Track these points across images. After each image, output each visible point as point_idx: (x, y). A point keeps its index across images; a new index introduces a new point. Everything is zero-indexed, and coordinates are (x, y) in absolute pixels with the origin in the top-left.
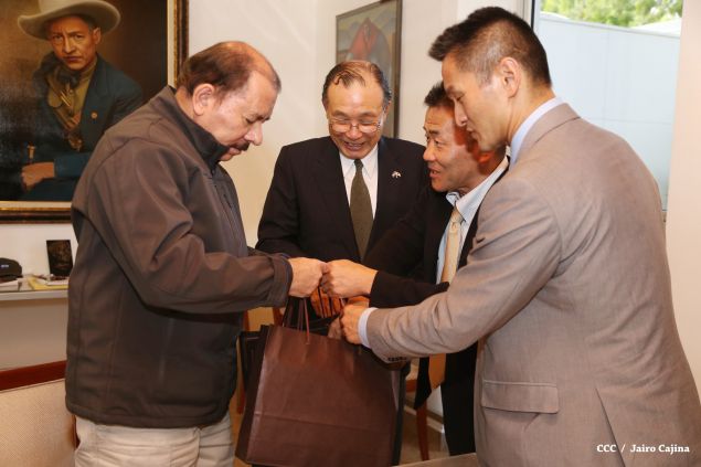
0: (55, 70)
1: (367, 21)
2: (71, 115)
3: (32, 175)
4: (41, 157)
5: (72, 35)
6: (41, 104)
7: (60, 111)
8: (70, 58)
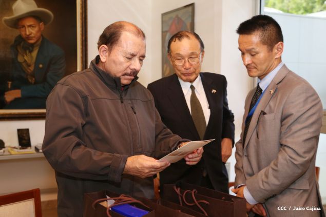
0: (22, 43)
1: (177, 16)
2: (29, 66)
3: (10, 96)
4: (14, 87)
5: (30, 26)
6: (14, 61)
7: (24, 64)
8: (28, 37)
